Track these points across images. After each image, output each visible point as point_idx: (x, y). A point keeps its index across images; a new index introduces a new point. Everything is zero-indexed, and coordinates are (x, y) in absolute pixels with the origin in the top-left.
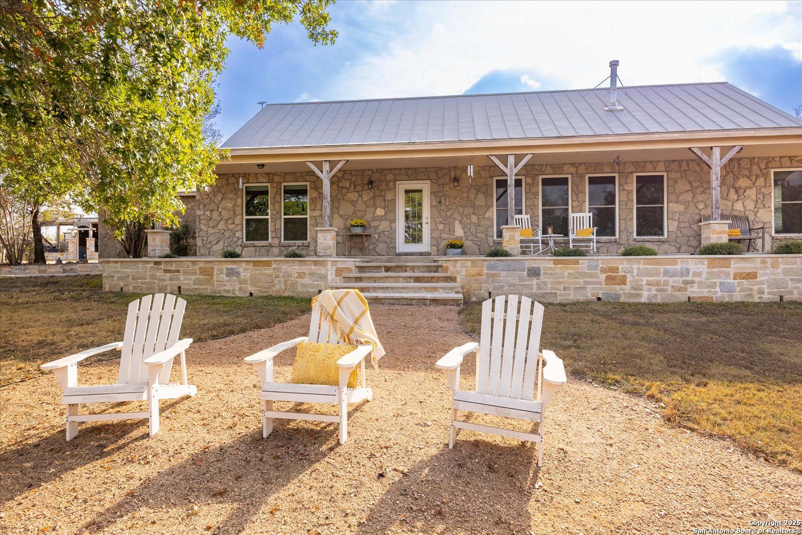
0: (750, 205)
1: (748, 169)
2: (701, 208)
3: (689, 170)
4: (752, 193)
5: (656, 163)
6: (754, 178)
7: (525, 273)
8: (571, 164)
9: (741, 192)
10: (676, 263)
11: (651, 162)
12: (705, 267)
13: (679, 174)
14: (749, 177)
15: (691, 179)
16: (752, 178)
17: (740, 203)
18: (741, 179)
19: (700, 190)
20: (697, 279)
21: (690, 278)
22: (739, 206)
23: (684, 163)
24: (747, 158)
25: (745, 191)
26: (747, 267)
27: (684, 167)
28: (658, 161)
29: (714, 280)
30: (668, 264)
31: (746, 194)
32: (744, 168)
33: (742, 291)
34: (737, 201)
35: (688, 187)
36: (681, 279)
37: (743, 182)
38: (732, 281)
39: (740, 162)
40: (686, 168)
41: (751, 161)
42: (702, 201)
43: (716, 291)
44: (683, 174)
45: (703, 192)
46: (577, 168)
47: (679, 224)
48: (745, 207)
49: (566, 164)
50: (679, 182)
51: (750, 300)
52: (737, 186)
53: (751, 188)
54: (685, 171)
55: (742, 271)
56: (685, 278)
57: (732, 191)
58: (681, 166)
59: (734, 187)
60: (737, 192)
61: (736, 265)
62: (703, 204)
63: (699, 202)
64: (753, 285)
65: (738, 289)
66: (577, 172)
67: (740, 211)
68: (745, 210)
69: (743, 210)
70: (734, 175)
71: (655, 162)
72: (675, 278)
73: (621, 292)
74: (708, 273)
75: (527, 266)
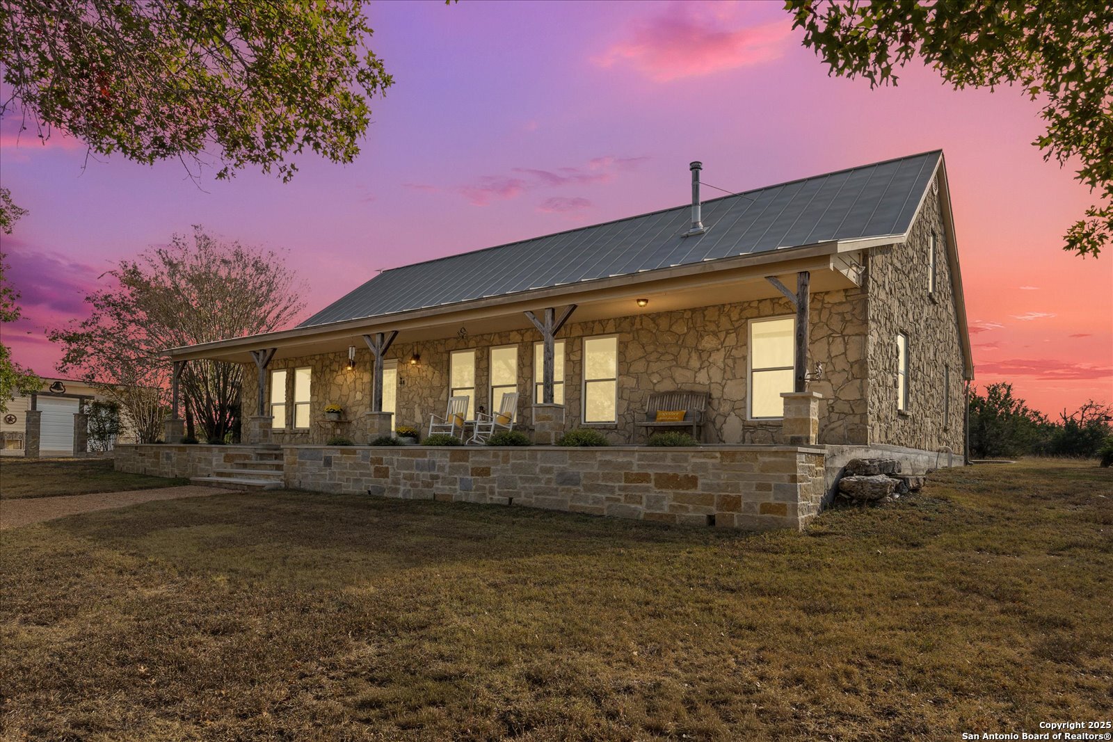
0: (717, 376)
1: (714, 322)
2: (655, 381)
3: (642, 329)
4: (718, 357)
5: (606, 322)
6: (722, 335)
7: (322, 462)
8: (517, 331)
9: (705, 356)
10: (425, 456)
11: (600, 321)
12: (448, 460)
13: (631, 335)
14: (715, 334)
15: (644, 341)
16: (719, 334)
17: (704, 372)
18: (706, 338)
19: (655, 355)
20: (441, 474)
21: (435, 473)
22: (702, 377)
23: (638, 320)
24: (714, 306)
25: (710, 355)
26: (482, 462)
27: (638, 326)
28: (609, 320)
29: (455, 476)
30: (419, 457)
31: (711, 360)
32: (710, 321)
33: (477, 490)
34: (700, 369)
35: (640, 353)
36: (429, 474)
37: (708, 342)
38: (469, 477)
39: (706, 313)
40: (639, 327)
41: (719, 310)
42: (657, 372)
43: (456, 489)
44: (636, 335)
45: (658, 359)
46: (522, 335)
47: (629, 405)
48: (710, 378)
49: (512, 331)
50: (630, 346)
51: (482, 502)
52: (700, 348)
53: (718, 350)
54: (638, 330)
55: (478, 466)
56: (432, 473)
57: (694, 356)
58: (633, 324)
59: (697, 349)
60: (700, 357)
61: (474, 458)
62: (656, 375)
63: (653, 373)
64: (486, 483)
65: (474, 487)
66: (522, 340)
67: (704, 385)
68: (711, 383)
69: (707, 383)
70: (697, 331)
71: (604, 320)
72: (425, 473)
73: (385, 486)
74: (450, 467)
75: (323, 455)
